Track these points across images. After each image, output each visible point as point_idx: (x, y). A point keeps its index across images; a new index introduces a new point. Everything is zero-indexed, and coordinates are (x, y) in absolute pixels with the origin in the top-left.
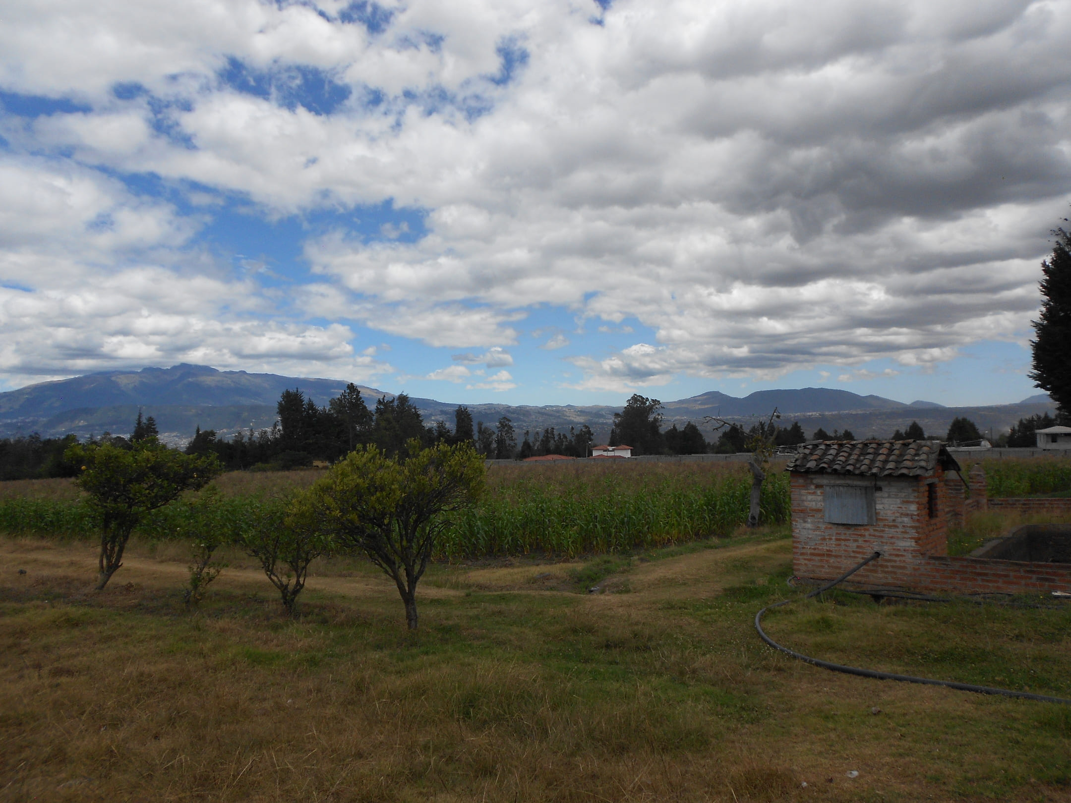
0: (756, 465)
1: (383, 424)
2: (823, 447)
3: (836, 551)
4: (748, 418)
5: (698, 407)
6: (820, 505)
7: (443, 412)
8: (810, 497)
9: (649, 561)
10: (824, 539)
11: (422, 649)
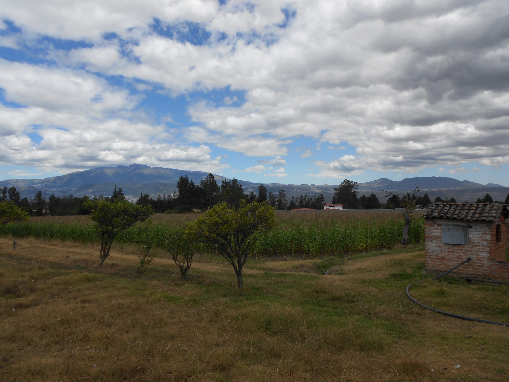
0: (406, 214)
1: (225, 192)
2: (442, 206)
3: (448, 257)
4: (402, 191)
5: (376, 186)
6: (440, 234)
7: (253, 187)
8: (435, 231)
9: (352, 260)
10: (441, 251)
11: (245, 297)
